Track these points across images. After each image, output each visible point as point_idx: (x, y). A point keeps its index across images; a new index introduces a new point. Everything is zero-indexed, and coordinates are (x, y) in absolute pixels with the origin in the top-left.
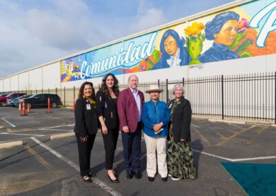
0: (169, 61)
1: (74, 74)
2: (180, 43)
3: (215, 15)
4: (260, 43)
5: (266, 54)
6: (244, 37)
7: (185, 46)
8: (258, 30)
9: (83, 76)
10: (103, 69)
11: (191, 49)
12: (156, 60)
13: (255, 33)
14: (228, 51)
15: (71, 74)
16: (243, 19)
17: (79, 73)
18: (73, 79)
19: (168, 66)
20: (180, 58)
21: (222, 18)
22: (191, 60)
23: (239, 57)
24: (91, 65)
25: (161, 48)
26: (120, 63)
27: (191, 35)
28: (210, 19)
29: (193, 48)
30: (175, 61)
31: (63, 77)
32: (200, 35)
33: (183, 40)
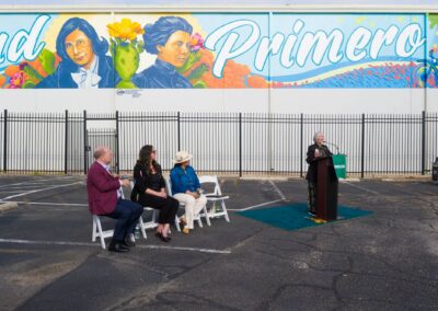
0: (75, 77)
3: (159, 16)
4: (217, 71)
5: (224, 87)
6: (198, 59)
8: (215, 54)
11: (119, 61)
12: (45, 69)
13: (211, 57)
14: (177, 74)
16: (197, 34)
19: (74, 85)
20: (99, 74)
21: (169, 24)
22: (120, 79)
23: (192, 87)
25: (58, 48)
27: (119, 38)
28: (152, 20)
29: (123, 61)
30: (88, 78)
32: (135, 41)
33: (105, 43)
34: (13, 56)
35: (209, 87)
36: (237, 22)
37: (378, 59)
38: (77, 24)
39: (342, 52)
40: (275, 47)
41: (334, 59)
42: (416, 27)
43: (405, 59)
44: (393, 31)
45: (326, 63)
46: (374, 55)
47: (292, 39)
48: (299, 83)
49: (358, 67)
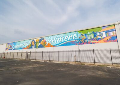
6: (45, 43)
8: (47, 42)
9: (13, 49)
10: (18, 47)
12: (30, 46)
14: (42, 46)
15: (9, 48)
16: (45, 40)
17: (11, 48)
18: (9, 50)
19: (32, 48)
21: (42, 39)
23: (44, 47)
24: (15, 46)
26: (22, 46)
28: (40, 39)
30: (34, 47)
34: (28, 45)
35: (46, 47)
36: (49, 37)
37: (70, 40)
38: (33, 40)
39: (64, 40)
40: (54, 40)
41: (62, 41)
42: (76, 34)
43: (74, 40)
44: (72, 35)
46: (69, 40)
47: (56, 39)
49: (66, 42)
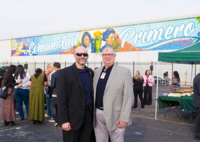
1: (23, 51)
2: (91, 40)
4: (122, 46)
5: (124, 51)
6: (117, 42)
7: (94, 42)
8: (122, 40)
9: (31, 53)
10: (46, 50)
13: (120, 41)
15: (21, 51)
16: (117, 34)
17: (27, 51)
18: (22, 54)
20: (91, 49)
21: (109, 31)
23: (115, 52)
24: (38, 46)
25: (82, 41)
26: (58, 47)
27: (96, 37)
28: (104, 30)
29: (97, 44)
30: (89, 50)
31: (13, 52)
32: (100, 38)
33: (93, 39)
35: (120, 51)
37: (177, 38)
39: (163, 36)
40: (140, 36)
41: (160, 39)
43: (187, 37)
44: (183, 26)
45: (157, 41)
46: (175, 37)
47: (146, 33)
48: (148, 49)
49: (168, 42)
